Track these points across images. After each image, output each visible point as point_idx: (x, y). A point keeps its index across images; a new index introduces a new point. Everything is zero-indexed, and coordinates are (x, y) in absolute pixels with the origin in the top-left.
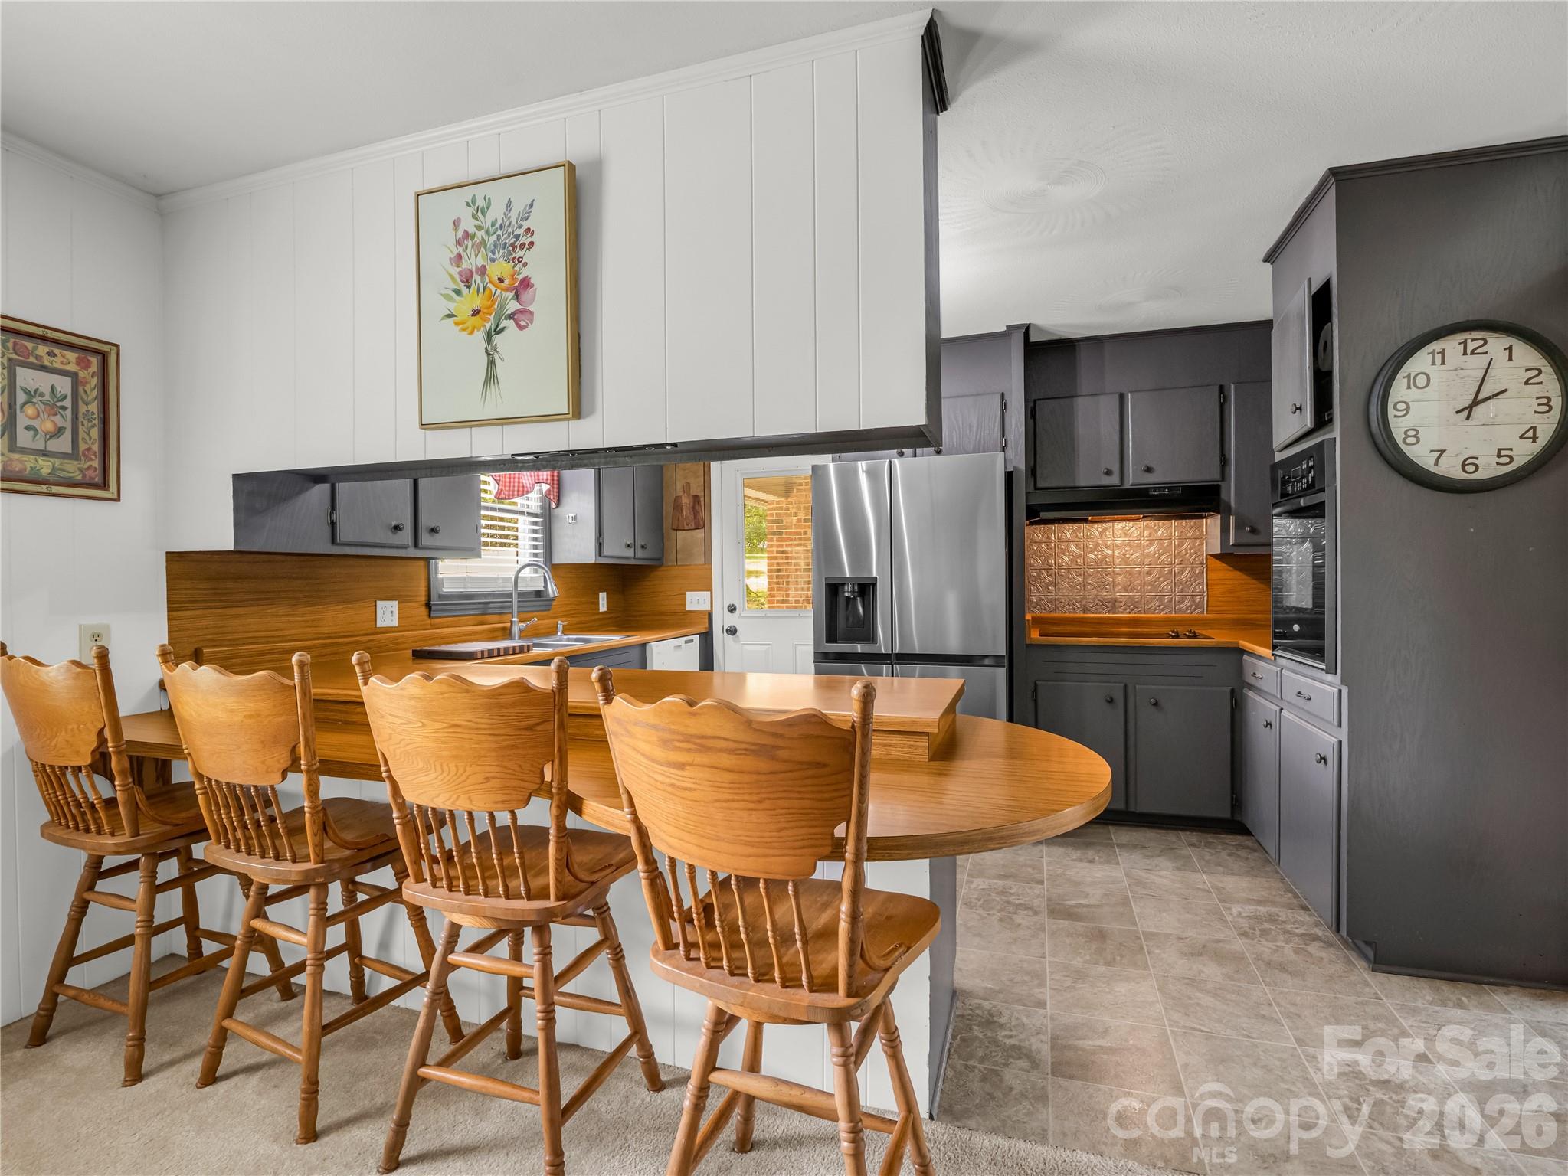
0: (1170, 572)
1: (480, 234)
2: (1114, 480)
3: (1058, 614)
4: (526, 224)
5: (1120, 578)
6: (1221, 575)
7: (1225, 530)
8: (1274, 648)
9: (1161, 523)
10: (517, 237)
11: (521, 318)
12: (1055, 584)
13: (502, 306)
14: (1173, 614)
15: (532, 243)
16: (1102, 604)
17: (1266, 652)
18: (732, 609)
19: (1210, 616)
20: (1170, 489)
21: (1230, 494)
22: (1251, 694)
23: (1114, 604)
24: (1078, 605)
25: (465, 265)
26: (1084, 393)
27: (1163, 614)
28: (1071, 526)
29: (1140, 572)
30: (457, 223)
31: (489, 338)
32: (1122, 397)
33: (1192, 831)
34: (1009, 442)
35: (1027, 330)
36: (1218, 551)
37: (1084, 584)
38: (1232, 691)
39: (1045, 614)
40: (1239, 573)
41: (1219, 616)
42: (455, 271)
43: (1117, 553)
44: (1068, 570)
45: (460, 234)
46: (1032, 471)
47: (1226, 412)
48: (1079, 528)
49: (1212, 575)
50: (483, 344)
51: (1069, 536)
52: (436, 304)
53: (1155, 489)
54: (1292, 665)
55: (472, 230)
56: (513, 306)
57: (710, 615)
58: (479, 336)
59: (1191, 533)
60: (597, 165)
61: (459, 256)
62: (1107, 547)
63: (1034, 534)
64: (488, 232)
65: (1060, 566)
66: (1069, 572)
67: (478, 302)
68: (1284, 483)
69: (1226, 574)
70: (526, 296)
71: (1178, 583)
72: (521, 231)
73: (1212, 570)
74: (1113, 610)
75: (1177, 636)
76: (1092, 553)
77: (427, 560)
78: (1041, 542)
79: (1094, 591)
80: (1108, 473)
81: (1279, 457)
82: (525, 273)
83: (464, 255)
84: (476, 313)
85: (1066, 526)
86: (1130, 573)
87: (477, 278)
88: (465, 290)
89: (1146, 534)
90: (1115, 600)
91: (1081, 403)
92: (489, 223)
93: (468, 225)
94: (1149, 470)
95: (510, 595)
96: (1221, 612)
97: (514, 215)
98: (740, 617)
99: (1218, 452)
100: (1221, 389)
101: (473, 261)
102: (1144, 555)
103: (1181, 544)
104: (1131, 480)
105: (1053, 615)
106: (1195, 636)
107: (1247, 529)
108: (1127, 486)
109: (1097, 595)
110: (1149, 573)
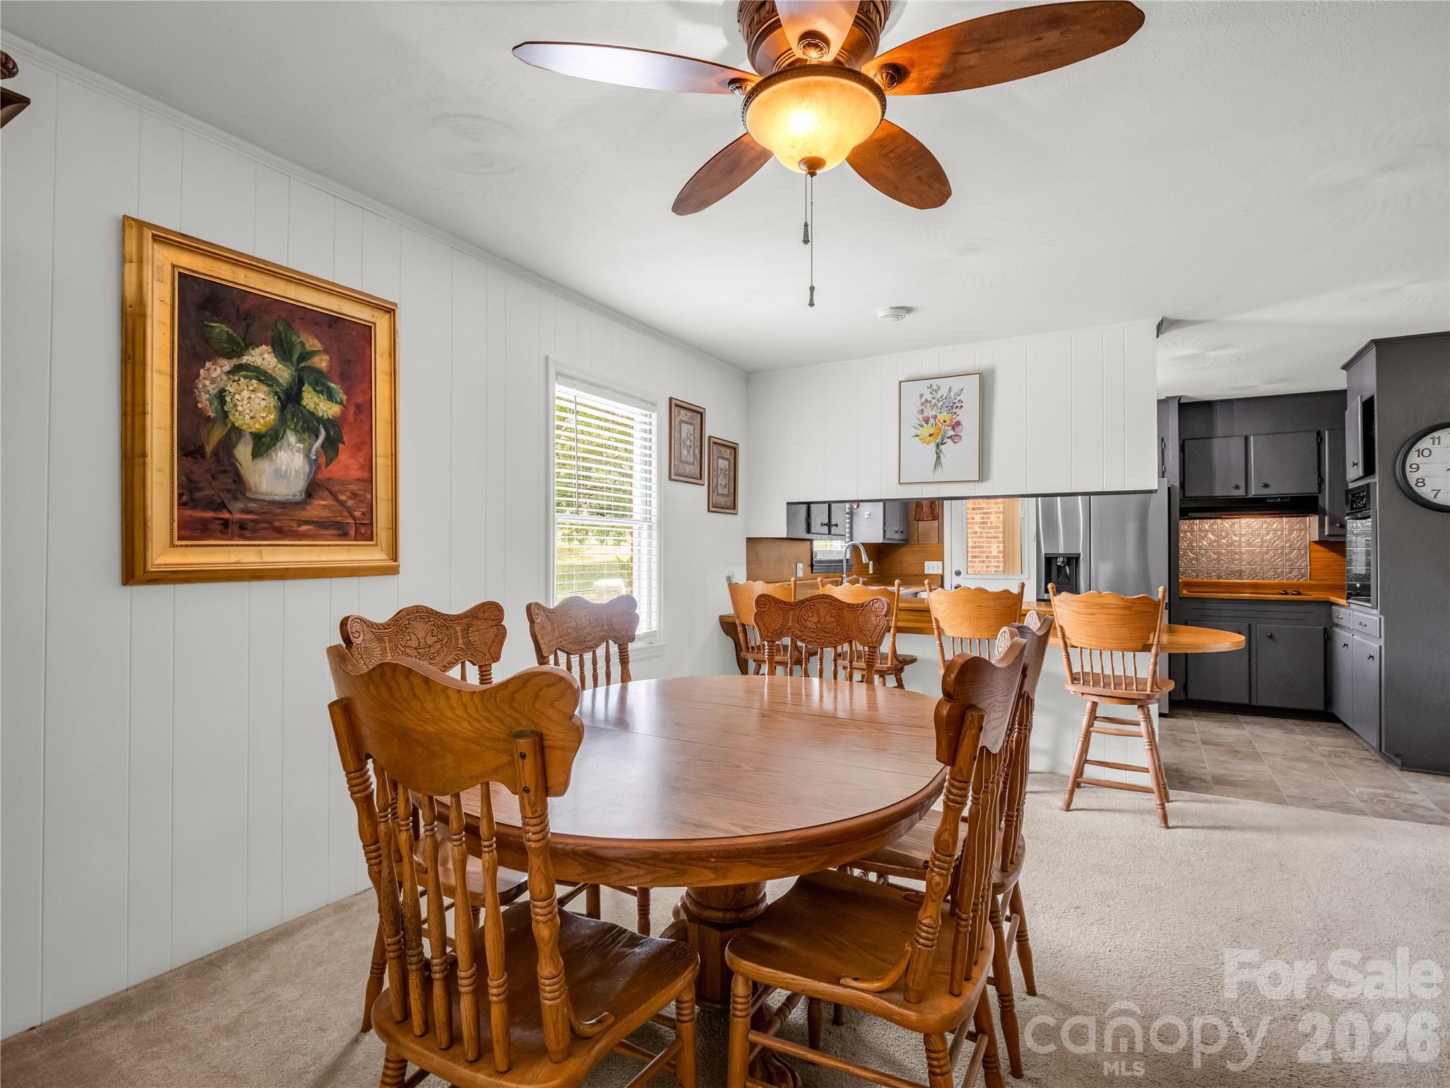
0: (1282, 553)
1: (934, 401)
2: (1240, 493)
3: (1199, 580)
4: (959, 398)
5: (1245, 556)
6: (1319, 555)
7: (1321, 525)
8: (1348, 598)
9: (1275, 519)
10: (954, 403)
11: (955, 438)
12: (1197, 560)
13: (945, 433)
14: (1285, 581)
15: (962, 407)
16: (1233, 573)
17: (1343, 602)
18: (958, 573)
19: (1312, 582)
20: (1281, 498)
21: (1325, 501)
22: (1336, 630)
23: (1240, 574)
24: (1214, 574)
25: (925, 414)
26: (1219, 435)
27: (1277, 581)
28: (1209, 521)
29: (1260, 552)
30: (921, 396)
31: (938, 446)
32: (1246, 438)
33: (1296, 719)
34: (1167, 469)
35: (1180, 398)
36: (1317, 539)
37: (1218, 560)
38: (1325, 630)
39: (1189, 579)
40: (1334, 554)
41: (1319, 583)
42: (920, 417)
43: (1243, 539)
44: (1207, 551)
45: (923, 400)
46: (1183, 485)
47: (1322, 449)
48: (1214, 522)
49: (1313, 555)
50: (935, 449)
51: (1207, 527)
52: (908, 431)
53: (1270, 498)
54: (1357, 607)
55: (929, 399)
56: (951, 433)
57: (942, 577)
58: (933, 447)
59: (1298, 526)
60: (992, 372)
61: (922, 410)
62: (1236, 535)
63: (1184, 525)
64: (938, 400)
65: (1201, 548)
66: (1207, 552)
67: (932, 431)
68: (1353, 502)
69: (1324, 554)
70: (958, 429)
71: (1290, 560)
72: (956, 401)
73: (1315, 552)
74: (1240, 577)
75: (1286, 594)
76: (1224, 539)
77: (811, 541)
78: (1186, 531)
79: (1226, 565)
80: (1237, 487)
81: (1351, 486)
82: (958, 419)
83: (925, 410)
84: (931, 435)
85: (1206, 521)
86: (1252, 553)
87: (932, 420)
88: (925, 425)
89: (1264, 526)
90: (1241, 571)
91: (1217, 443)
92: (939, 396)
93: (929, 397)
94: (1266, 486)
95: (841, 561)
96: (1321, 580)
97: (952, 394)
98: (964, 578)
99: (1316, 475)
100: (1319, 434)
101: (929, 412)
102: (1263, 541)
103: (1290, 534)
104: (1253, 492)
105: (1196, 580)
106: (1299, 594)
107: (1338, 525)
108: (1250, 496)
109: (1228, 568)
110: (1267, 553)
